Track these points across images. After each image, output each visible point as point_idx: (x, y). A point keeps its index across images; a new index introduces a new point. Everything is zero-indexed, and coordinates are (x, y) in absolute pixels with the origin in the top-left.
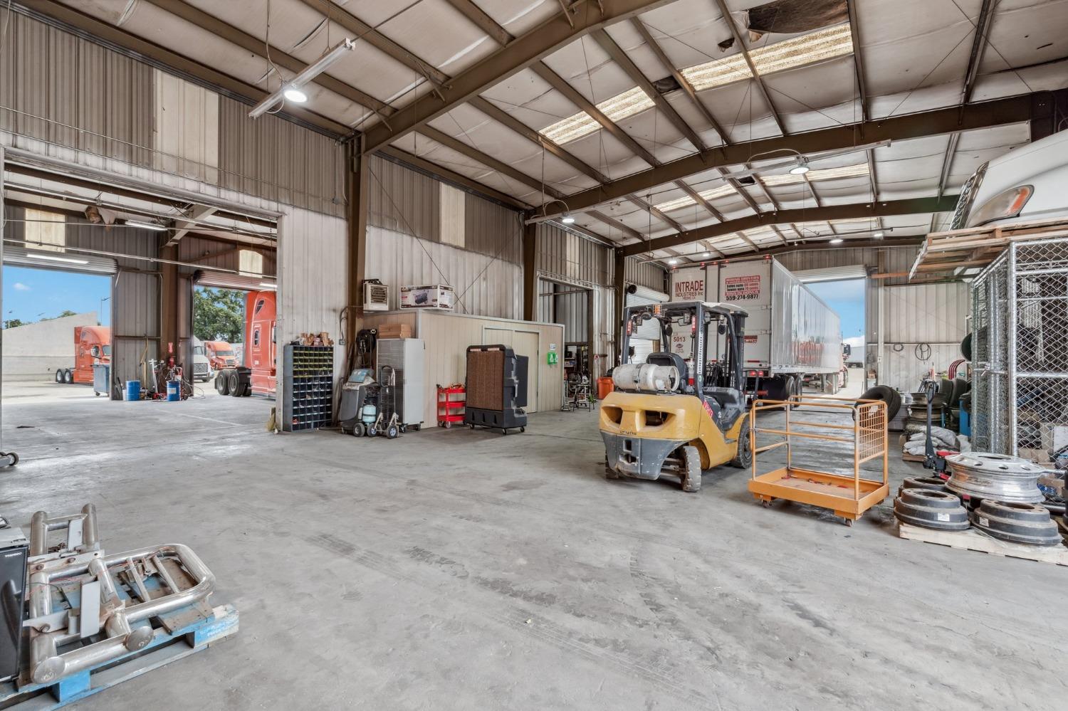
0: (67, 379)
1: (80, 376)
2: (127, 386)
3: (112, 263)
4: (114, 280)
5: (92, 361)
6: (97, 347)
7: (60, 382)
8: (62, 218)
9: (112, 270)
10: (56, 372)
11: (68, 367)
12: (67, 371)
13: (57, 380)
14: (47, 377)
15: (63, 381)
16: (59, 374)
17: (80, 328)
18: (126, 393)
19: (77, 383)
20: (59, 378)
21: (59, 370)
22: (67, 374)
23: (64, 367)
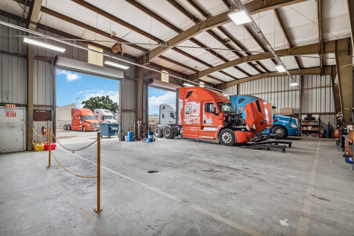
0: (69, 128)
1: (74, 127)
2: (128, 134)
3: (123, 74)
4: (121, 82)
5: (79, 122)
6: (81, 116)
7: (65, 130)
8: (101, 50)
9: (122, 77)
10: (64, 126)
11: (69, 124)
12: (68, 125)
13: (64, 129)
14: (60, 128)
15: (67, 129)
16: (65, 126)
17: (74, 109)
18: (127, 138)
19: (73, 130)
20: (65, 128)
21: (65, 125)
22: (69, 127)
23: (67, 124)
